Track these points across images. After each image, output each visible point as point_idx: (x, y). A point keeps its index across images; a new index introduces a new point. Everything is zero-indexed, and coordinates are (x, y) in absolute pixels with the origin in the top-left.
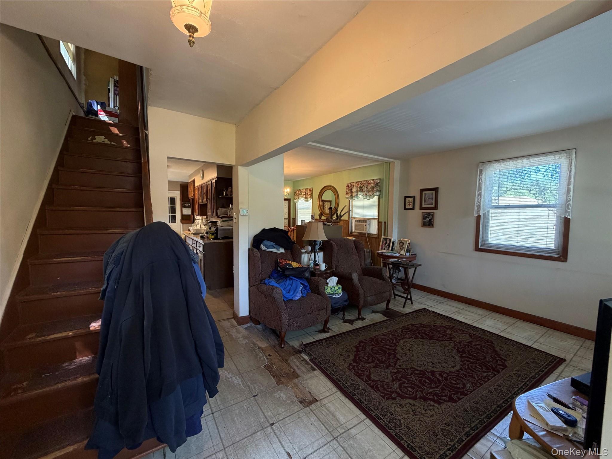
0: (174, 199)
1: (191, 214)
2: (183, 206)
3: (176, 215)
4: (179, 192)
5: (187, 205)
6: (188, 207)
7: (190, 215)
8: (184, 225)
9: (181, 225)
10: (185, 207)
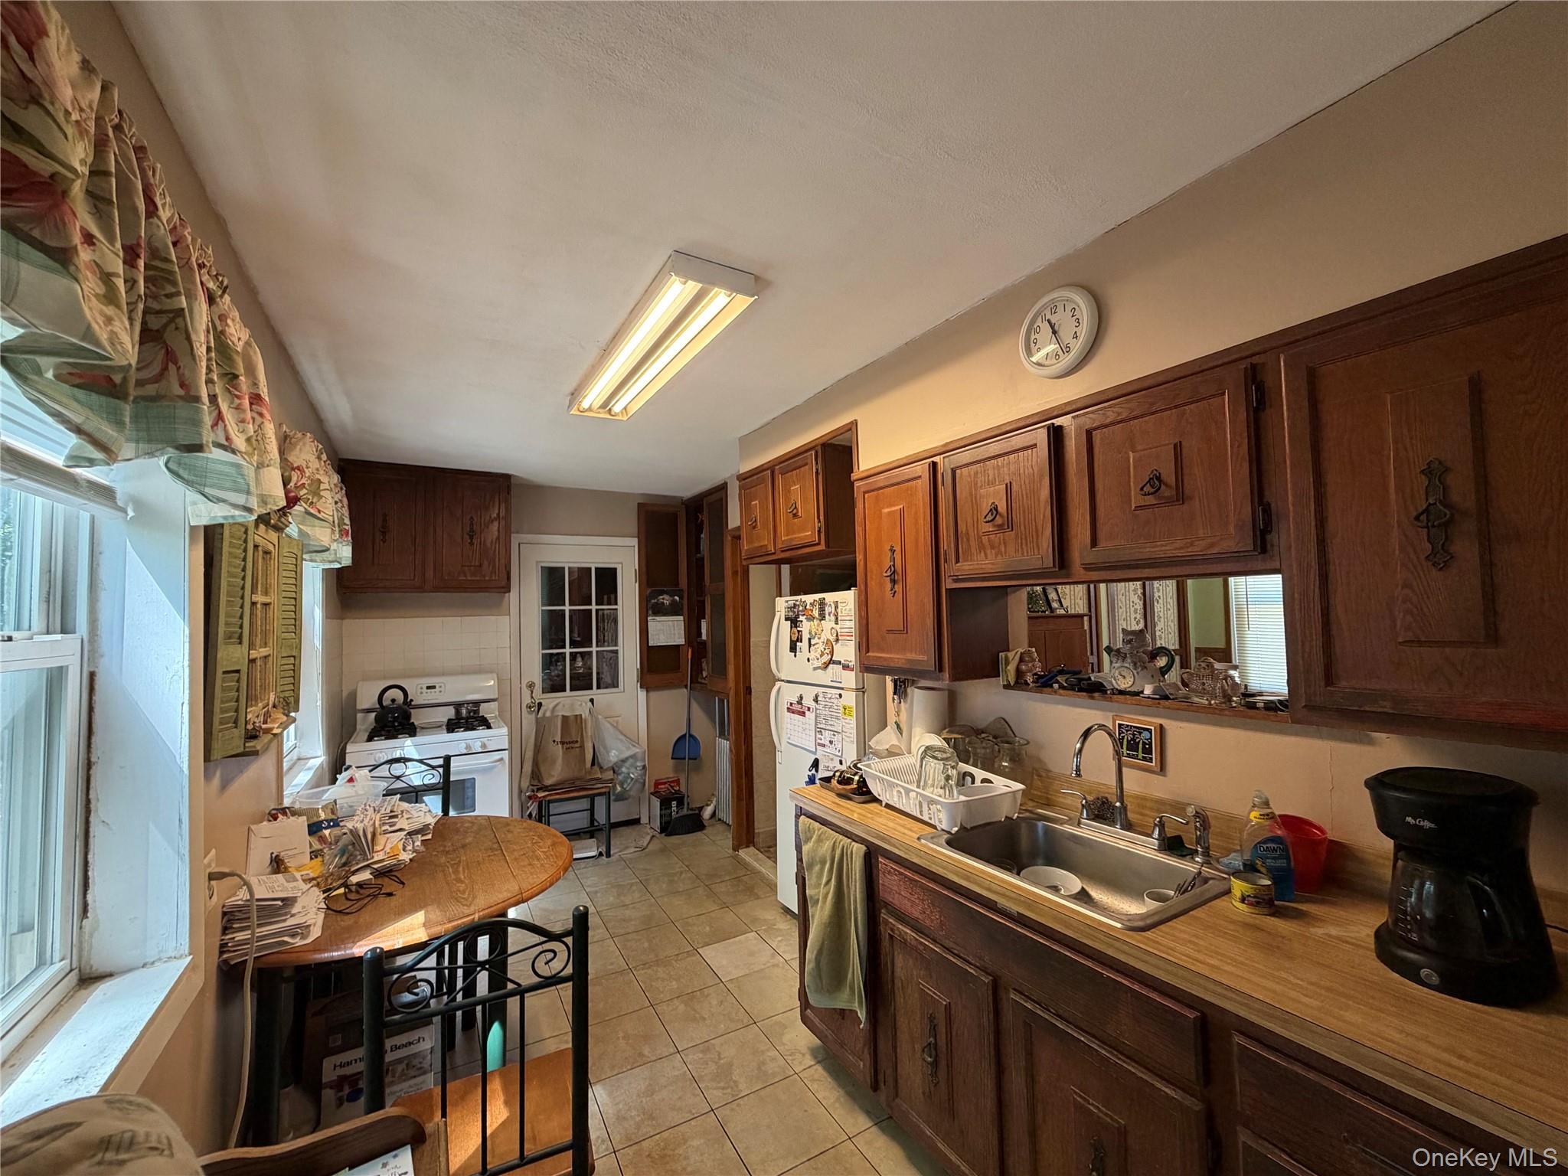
0: (612, 572)
1: (681, 641)
2: (650, 608)
3: (620, 648)
4: (634, 542)
5: (667, 602)
6: (674, 611)
7: (678, 647)
8: (653, 694)
9: (642, 695)
10: (660, 611)
